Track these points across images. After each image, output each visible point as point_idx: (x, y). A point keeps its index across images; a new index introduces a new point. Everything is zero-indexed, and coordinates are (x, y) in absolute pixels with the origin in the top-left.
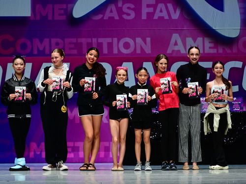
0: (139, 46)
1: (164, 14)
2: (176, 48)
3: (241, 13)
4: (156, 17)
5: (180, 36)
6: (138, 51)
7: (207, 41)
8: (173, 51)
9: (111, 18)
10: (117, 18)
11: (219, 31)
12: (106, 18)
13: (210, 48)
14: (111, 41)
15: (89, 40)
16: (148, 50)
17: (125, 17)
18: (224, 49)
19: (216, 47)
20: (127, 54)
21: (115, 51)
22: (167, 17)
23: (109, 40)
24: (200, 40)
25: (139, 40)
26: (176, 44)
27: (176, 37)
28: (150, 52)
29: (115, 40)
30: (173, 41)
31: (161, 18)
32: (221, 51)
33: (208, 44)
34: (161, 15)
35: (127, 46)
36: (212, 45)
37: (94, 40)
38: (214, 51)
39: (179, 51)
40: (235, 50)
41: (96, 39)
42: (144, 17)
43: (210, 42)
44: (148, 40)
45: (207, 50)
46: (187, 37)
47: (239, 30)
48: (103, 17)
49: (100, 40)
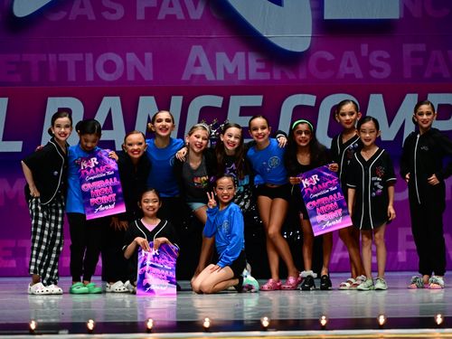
0: (133, 68)
1: (177, 11)
2: (198, 71)
3: (312, 10)
4: (161, 16)
5: (204, 48)
6: (131, 77)
7: (253, 58)
8: (193, 76)
9: (82, 18)
10: (92, 17)
11: (272, 40)
12: (72, 17)
13: (258, 70)
14: (82, 59)
15: (44, 58)
16: (148, 74)
17: (106, 15)
18: (282, 73)
19: (268, 69)
20: (110, 83)
21: (90, 77)
22: (181, 16)
23: (79, 57)
24: (240, 56)
25: (131, 57)
26: (197, 63)
27: (197, 51)
28: (151, 78)
29: (90, 57)
30: (192, 58)
31: (171, 18)
32: (277, 76)
33: (254, 63)
34: (171, 11)
35: (110, 67)
36: (261, 66)
37: (52, 57)
38: (265, 76)
39: (203, 77)
40: (302, 75)
41: (54, 55)
42: (141, 15)
43: (257, 61)
44: (148, 56)
45: (253, 75)
46: (219, 51)
47: (309, 39)
48: (67, 16)
49: (62, 57)
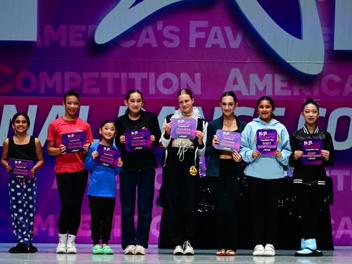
0: (185, 84)
1: (220, 42)
2: (236, 88)
3: (325, 42)
4: (208, 45)
5: (241, 71)
7: (278, 78)
9: (148, 46)
10: (155, 45)
11: (294, 66)
12: (140, 45)
13: (282, 88)
14: (146, 77)
15: (117, 75)
16: (197, 90)
17: (166, 43)
18: (301, 91)
19: (290, 87)
20: (168, 96)
21: (152, 91)
22: (223, 46)
23: (144, 75)
24: (268, 77)
25: (185, 76)
26: (235, 82)
27: (235, 73)
28: (200, 93)
29: (152, 75)
30: (231, 79)
31: (215, 47)
32: (296, 93)
33: (279, 83)
34: (215, 42)
35: (168, 83)
36: (285, 85)
37: (124, 75)
38: (287, 93)
39: (239, 92)
40: (316, 93)
41: (125, 74)
42: (192, 44)
43: (282, 81)
44: (198, 76)
45: (278, 92)
46: (252, 73)
47: (322, 65)
48: (136, 43)
49: (132, 75)
